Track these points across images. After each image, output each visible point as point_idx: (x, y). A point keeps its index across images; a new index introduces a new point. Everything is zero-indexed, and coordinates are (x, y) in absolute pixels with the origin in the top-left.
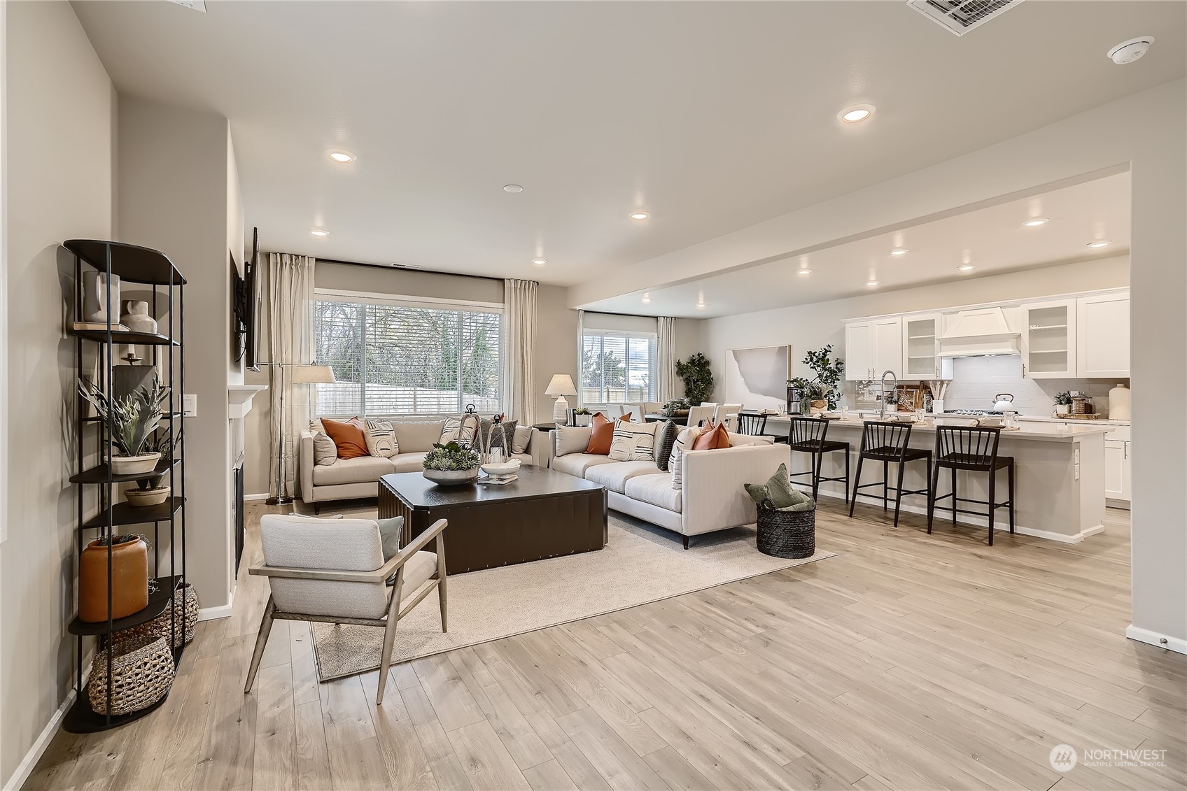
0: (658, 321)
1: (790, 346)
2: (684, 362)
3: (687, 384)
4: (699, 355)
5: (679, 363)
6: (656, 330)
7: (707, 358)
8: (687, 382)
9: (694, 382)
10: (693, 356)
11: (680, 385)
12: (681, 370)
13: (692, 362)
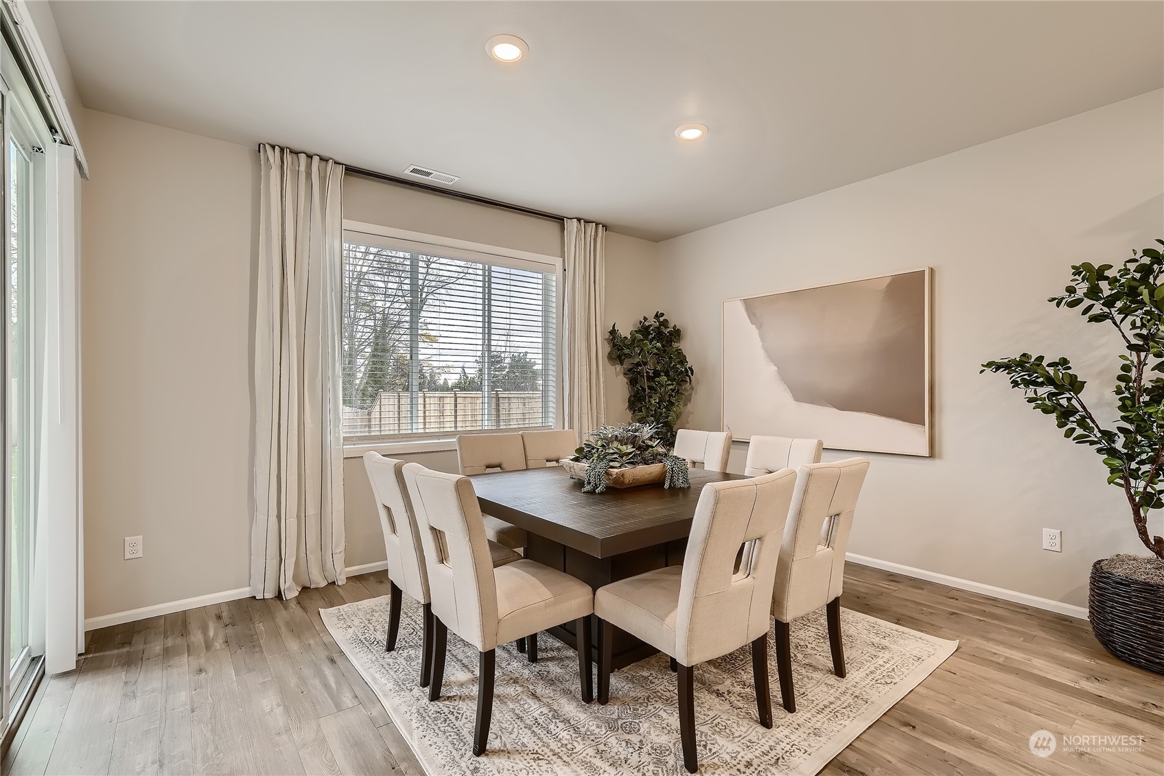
0: (563, 228)
1: (932, 271)
2: (625, 331)
3: (633, 382)
4: (657, 316)
5: (613, 332)
6: (559, 253)
7: (674, 321)
8: (633, 378)
9: (649, 378)
10: (645, 319)
11: (616, 385)
12: (619, 349)
13: (644, 330)
